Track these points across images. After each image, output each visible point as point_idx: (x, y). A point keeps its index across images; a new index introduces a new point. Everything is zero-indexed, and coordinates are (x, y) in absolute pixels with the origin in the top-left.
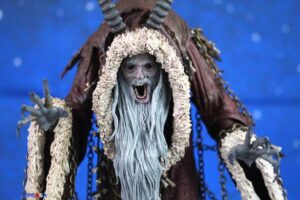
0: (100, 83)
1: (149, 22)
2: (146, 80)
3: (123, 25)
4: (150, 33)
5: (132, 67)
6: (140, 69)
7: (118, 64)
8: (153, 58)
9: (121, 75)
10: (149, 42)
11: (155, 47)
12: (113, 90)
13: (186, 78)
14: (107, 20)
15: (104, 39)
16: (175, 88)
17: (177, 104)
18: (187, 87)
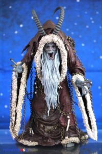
0: (37, 53)
1: (54, 32)
2: (52, 51)
3: (45, 33)
4: (54, 35)
5: (48, 47)
6: (51, 47)
7: (43, 46)
8: (55, 44)
9: (44, 50)
10: (54, 38)
11: (56, 40)
12: (41, 55)
13: (66, 51)
14: (39, 31)
15: (37, 39)
16: (62, 55)
17: (63, 60)
18: (66, 54)
